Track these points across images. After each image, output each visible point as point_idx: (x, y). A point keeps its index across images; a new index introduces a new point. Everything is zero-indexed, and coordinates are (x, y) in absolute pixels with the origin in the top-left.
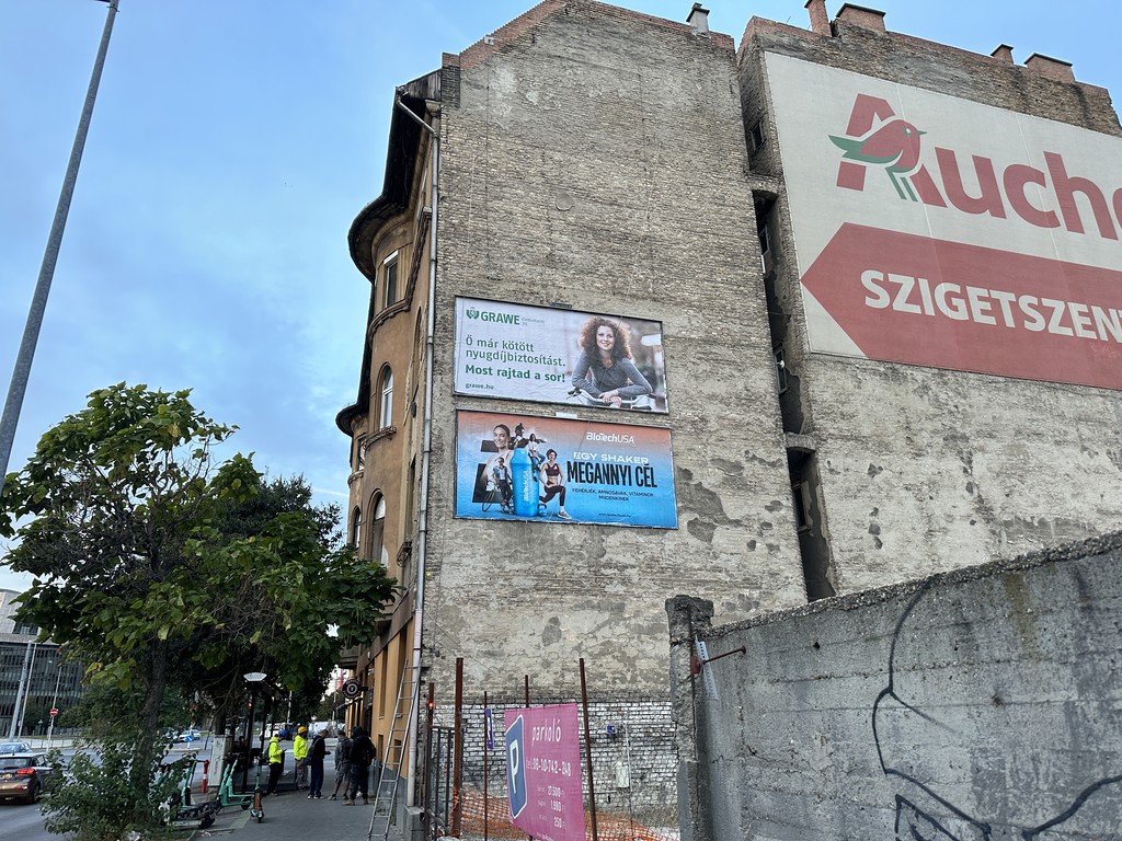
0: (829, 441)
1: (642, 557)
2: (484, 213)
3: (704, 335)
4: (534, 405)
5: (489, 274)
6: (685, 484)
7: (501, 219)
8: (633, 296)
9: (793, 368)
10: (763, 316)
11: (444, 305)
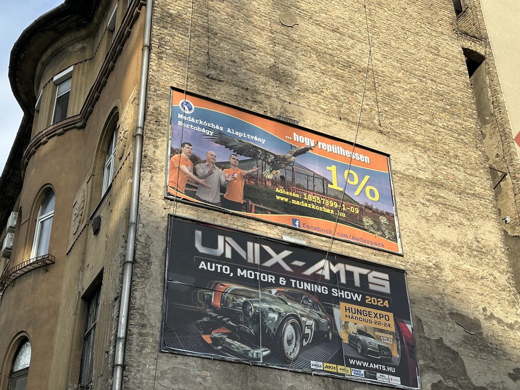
2: (205, 10)
3: (431, 177)
4: (258, 223)
5: (208, 73)
6: (426, 338)
7: (222, 21)
8: (360, 124)
9: (513, 228)
10: (485, 168)
11: (158, 96)
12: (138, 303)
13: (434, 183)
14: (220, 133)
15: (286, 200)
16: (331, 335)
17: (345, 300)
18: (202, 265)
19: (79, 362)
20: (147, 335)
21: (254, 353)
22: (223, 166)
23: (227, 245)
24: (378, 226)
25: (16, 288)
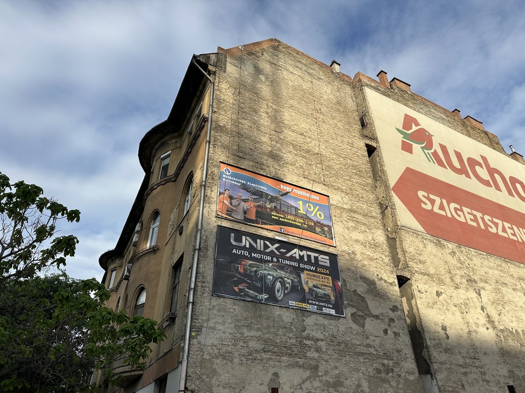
0: (416, 274)
1: (327, 334)
2: (237, 124)
3: (350, 207)
4: (263, 230)
5: (238, 154)
6: (348, 290)
7: (246, 129)
8: (314, 181)
9: (391, 234)
10: (377, 203)
11: (213, 166)
12: (201, 270)
13: (351, 211)
14: (244, 184)
15: (277, 218)
16: (299, 287)
17: (307, 270)
18: (234, 251)
19: (170, 300)
20: (206, 287)
21: (260, 297)
22: (245, 201)
23: (247, 241)
24: (323, 232)
25: (139, 262)
